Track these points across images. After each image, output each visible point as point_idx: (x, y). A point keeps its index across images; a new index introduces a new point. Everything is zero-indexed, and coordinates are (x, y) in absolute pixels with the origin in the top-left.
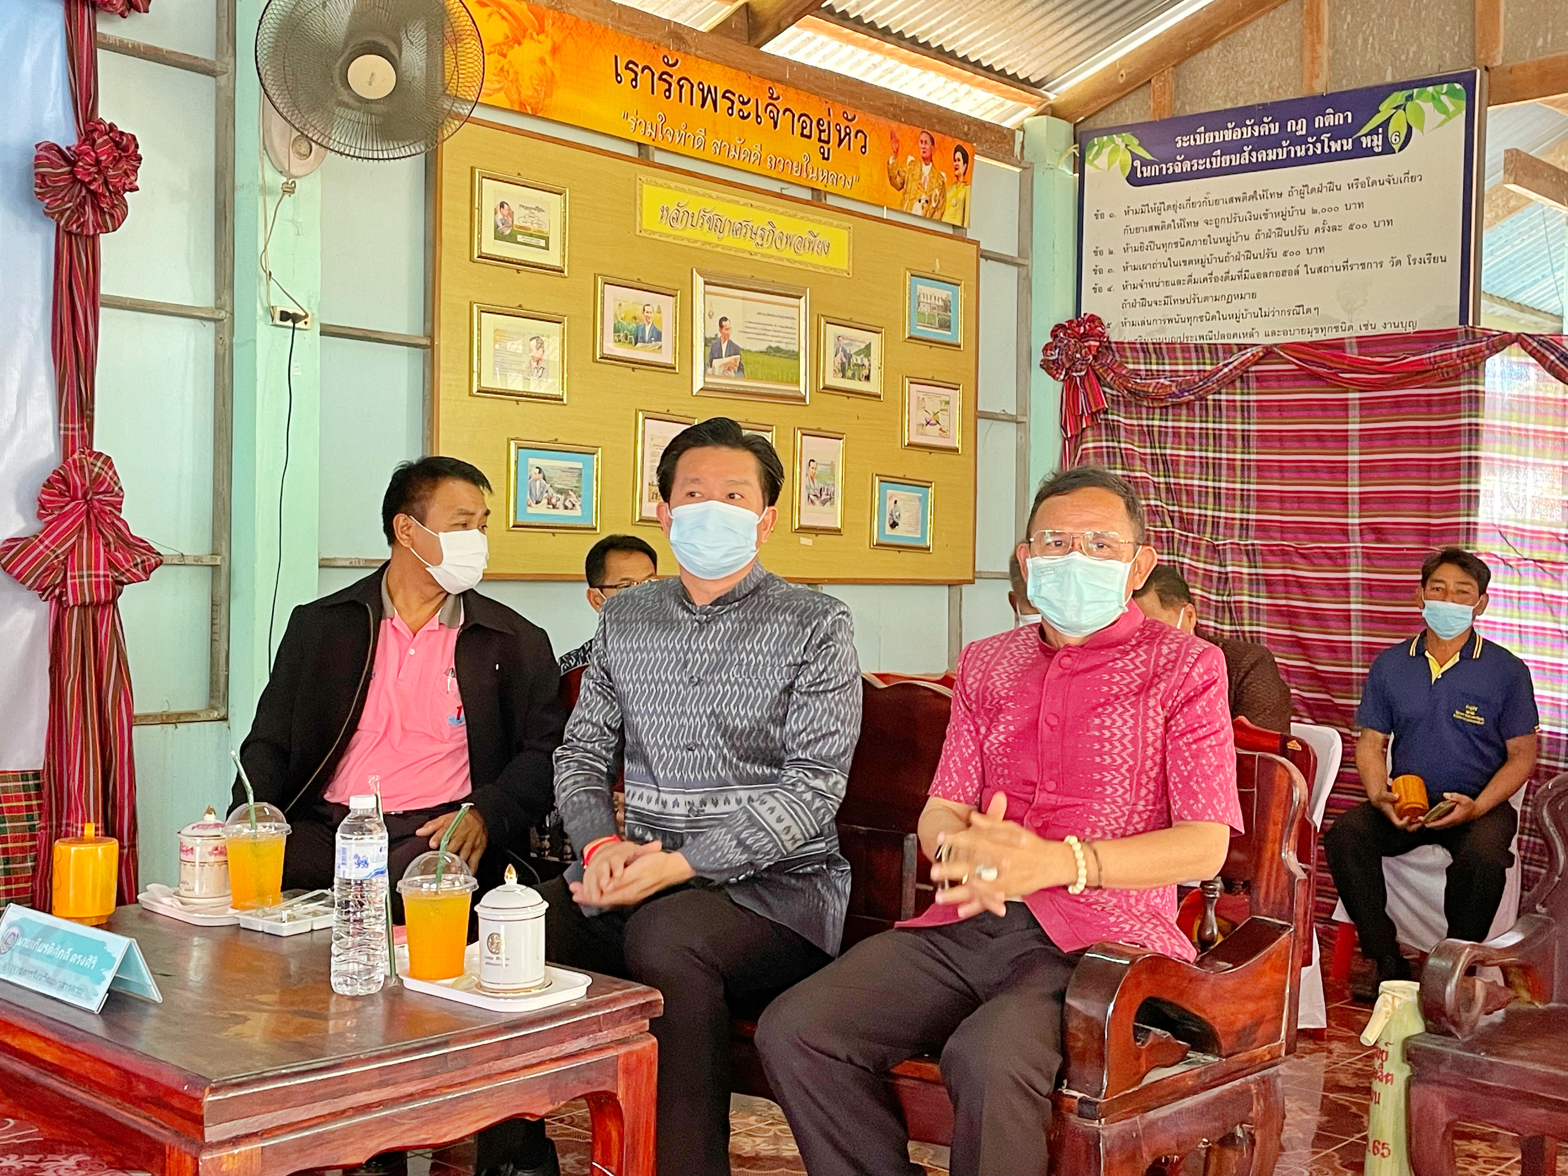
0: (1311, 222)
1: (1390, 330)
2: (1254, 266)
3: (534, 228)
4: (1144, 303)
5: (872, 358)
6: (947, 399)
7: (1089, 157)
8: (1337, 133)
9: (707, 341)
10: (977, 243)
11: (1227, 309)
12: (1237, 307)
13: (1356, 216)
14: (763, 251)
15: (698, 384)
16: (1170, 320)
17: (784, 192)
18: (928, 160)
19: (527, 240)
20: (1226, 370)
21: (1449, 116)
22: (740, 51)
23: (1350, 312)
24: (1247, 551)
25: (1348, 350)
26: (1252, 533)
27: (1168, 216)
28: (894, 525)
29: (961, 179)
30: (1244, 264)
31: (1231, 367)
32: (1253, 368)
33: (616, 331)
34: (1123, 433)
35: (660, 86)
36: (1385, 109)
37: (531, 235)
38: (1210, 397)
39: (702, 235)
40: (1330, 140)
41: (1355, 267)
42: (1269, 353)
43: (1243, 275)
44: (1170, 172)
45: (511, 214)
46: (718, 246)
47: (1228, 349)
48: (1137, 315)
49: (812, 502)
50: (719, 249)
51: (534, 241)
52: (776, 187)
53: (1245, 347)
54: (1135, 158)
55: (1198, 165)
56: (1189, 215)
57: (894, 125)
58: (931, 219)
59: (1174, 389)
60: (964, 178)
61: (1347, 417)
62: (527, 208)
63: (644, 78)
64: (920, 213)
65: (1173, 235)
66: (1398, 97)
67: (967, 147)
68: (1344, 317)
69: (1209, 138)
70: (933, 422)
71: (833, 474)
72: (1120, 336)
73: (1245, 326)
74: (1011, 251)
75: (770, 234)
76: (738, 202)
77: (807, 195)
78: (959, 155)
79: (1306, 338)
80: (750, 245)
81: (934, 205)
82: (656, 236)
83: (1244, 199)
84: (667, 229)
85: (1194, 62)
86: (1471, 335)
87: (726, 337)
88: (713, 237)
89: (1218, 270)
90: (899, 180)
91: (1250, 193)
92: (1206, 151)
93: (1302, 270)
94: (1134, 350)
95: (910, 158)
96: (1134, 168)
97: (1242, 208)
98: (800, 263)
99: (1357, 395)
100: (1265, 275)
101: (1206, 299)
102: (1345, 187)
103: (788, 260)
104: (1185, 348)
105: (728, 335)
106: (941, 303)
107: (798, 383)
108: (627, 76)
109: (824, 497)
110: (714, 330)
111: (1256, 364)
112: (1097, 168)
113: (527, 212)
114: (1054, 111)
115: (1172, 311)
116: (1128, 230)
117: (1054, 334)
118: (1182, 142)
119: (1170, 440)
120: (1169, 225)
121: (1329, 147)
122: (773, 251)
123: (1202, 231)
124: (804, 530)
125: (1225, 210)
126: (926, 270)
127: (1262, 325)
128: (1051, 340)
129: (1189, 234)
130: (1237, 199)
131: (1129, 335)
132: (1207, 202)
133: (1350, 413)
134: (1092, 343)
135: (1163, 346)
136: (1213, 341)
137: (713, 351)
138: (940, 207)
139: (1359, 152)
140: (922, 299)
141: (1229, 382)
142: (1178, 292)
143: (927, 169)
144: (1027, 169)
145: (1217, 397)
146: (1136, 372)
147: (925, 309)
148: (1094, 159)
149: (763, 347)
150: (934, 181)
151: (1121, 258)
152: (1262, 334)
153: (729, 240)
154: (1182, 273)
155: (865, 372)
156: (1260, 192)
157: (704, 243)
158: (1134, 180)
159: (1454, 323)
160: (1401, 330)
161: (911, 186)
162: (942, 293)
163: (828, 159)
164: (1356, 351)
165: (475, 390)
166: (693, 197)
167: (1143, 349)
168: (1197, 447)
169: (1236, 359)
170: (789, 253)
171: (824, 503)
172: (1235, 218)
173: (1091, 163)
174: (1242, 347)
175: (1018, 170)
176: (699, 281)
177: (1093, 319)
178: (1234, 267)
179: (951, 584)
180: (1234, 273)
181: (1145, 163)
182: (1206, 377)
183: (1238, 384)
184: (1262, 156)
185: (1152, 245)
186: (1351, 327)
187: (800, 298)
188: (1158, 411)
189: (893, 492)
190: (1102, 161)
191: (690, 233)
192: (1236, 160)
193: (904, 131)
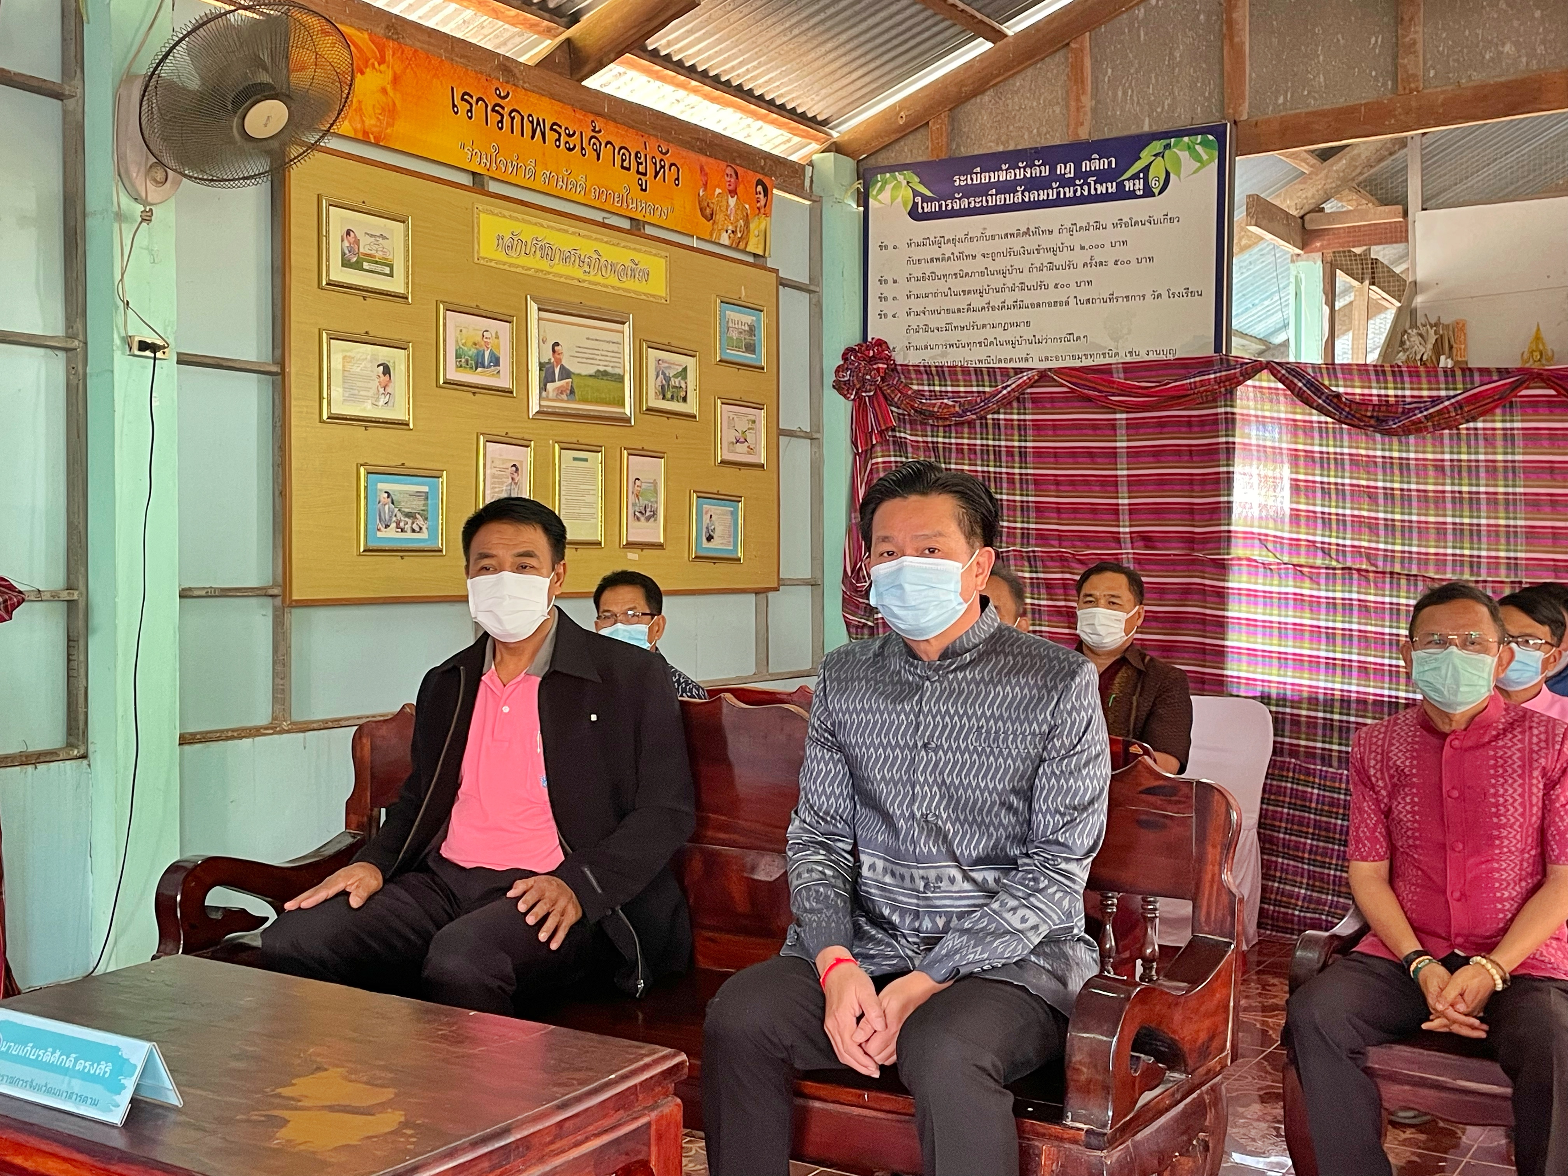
0: (1079, 257)
1: (1152, 357)
2: (1029, 297)
3: (379, 255)
4: (927, 329)
5: (688, 380)
6: (753, 418)
7: (873, 192)
8: (1102, 176)
9: (541, 366)
10: (776, 271)
11: (1003, 336)
12: (1012, 334)
13: (1120, 252)
14: (591, 278)
15: (534, 408)
16: (951, 345)
17: (606, 221)
18: (733, 192)
19: (373, 267)
20: (1005, 392)
21: (1203, 164)
22: (562, 84)
23: (1116, 340)
24: (1029, 557)
25: (1115, 375)
26: (1032, 541)
27: (947, 249)
28: (710, 538)
29: (762, 211)
30: (1018, 295)
31: (1009, 389)
32: (1029, 391)
33: (458, 356)
34: (910, 449)
35: (494, 118)
36: (1146, 156)
37: (376, 263)
38: (989, 416)
39: (535, 263)
40: (1096, 182)
41: (1120, 300)
42: (1043, 376)
43: (1018, 305)
44: (949, 208)
45: (357, 242)
46: (549, 273)
47: (1005, 373)
48: (921, 339)
49: (638, 519)
50: (551, 277)
51: (379, 268)
52: (598, 216)
53: (1021, 371)
54: (916, 193)
55: (975, 202)
56: (967, 248)
57: (703, 159)
58: (736, 249)
59: (957, 409)
60: (764, 210)
61: (1116, 435)
62: (371, 236)
63: (478, 109)
64: (727, 242)
65: (954, 266)
66: (1157, 146)
67: (766, 181)
68: (1111, 344)
69: (985, 178)
70: (742, 440)
71: (656, 491)
72: (905, 359)
73: (1021, 351)
74: (803, 278)
75: (595, 263)
76: (566, 231)
77: (626, 224)
78: (760, 188)
79: (1077, 364)
80: (578, 273)
81: (739, 235)
82: (493, 264)
83: (1018, 235)
84: (502, 256)
85: (968, 106)
86: (1226, 362)
87: (558, 361)
88: (544, 265)
89: (996, 299)
90: (708, 211)
91: (1024, 229)
92: (982, 190)
93: (1072, 301)
94: (918, 372)
95: (718, 191)
96: (915, 204)
97: (1016, 243)
98: (624, 290)
99: (1124, 416)
100: (1039, 305)
101: (984, 326)
102: (1110, 227)
103: (613, 287)
104: (966, 371)
105: (560, 360)
106: (747, 328)
107: (623, 405)
108: (463, 107)
109: (648, 514)
110: (548, 356)
111: (1032, 387)
112: (880, 202)
113: (372, 239)
114: (837, 148)
115: (953, 337)
116: (910, 261)
117: (845, 357)
118: (959, 181)
119: (954, 455)
120: (949, 258)
121: (1096, 189)
122: (599, 279)
123: (979, 264)
124: (631, 545)
125: (1003, 245)
126: (732, 296)
127: (1036, 351)
128: (842, 362)
129: (967, 266)
130: (1012, 235)
131: (914, 358)
132: (983, 237)
133: (1118, 432)
134: (881, 365)
135: (946, 369)
136: (991, 365)
137: (547, 374)
138: (745, 238)
139: (1122, 194)
140: (730, 325)
141: (1006, 403)
142: (957, 319)
143: (732, 201)
144: (817, 201)
145: (996, 416)
146: (920, 393)
147: (735, 335)
148: (878, 194)
149: (592, 370)
150: (739, 212)
151: (904, 287)
152: (1036, 359)
153: (561, 268)
154: (961, 302)
155: (683, 394)
156: (1032, 229)
157: (537, 271)
158: (914, 214)
159: (1210, 352)
160: (1162, 357)
161: (719, 217)
162: (748, 318)
163: (645, 190)
164: (1122, 375)
165: (325, 417)
166: (524, 225)
167: (927, 372)
168: (979, 462)
169: (1013, 383)
170: (613, 280)
171: (648, 519)
172: (1010, 252)
173: (875, 199)
174: (1018, 371)
175: (808, 203)
176: (533, 307)
177: (880, 343)
178: (1009, 298)
179: (757, 592)
180: (1009, 302)
181: (925, 199)
182: (986, 398)
183: (1015, 404)
184: (1034, 196)
185: (933, 277)
186: (1117, 354)
187: (624, 323)
188: (941, 429)
189: (710, 508)
190: (886, 196)
191: (524, 261)
192: (1009, 199)
193: (710, 163)
